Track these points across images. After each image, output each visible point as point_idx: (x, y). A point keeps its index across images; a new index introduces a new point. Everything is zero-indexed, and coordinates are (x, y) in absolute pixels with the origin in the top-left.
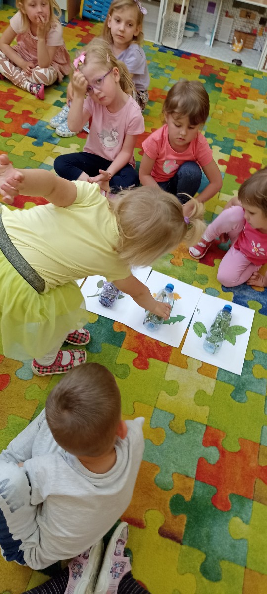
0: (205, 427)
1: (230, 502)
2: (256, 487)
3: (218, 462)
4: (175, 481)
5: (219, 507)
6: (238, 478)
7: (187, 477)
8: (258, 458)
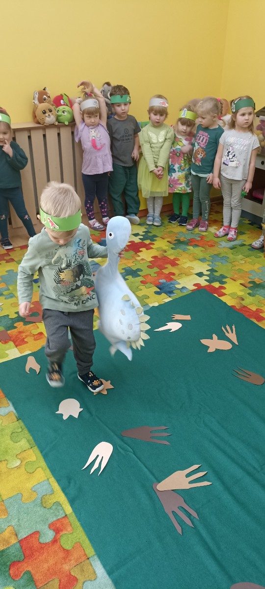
0: (63, 515)
1: (22, 575)
2: (50, 583)
3: (46, 544)
4: (6, 532)
5: (11, 572)
6: (46, 566)
7: (16, 535)
8: (75, 566)
